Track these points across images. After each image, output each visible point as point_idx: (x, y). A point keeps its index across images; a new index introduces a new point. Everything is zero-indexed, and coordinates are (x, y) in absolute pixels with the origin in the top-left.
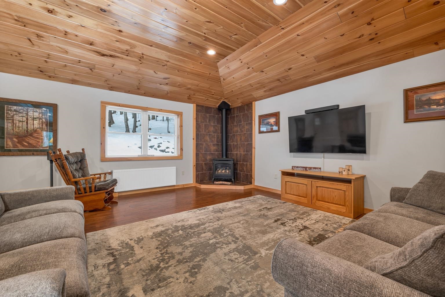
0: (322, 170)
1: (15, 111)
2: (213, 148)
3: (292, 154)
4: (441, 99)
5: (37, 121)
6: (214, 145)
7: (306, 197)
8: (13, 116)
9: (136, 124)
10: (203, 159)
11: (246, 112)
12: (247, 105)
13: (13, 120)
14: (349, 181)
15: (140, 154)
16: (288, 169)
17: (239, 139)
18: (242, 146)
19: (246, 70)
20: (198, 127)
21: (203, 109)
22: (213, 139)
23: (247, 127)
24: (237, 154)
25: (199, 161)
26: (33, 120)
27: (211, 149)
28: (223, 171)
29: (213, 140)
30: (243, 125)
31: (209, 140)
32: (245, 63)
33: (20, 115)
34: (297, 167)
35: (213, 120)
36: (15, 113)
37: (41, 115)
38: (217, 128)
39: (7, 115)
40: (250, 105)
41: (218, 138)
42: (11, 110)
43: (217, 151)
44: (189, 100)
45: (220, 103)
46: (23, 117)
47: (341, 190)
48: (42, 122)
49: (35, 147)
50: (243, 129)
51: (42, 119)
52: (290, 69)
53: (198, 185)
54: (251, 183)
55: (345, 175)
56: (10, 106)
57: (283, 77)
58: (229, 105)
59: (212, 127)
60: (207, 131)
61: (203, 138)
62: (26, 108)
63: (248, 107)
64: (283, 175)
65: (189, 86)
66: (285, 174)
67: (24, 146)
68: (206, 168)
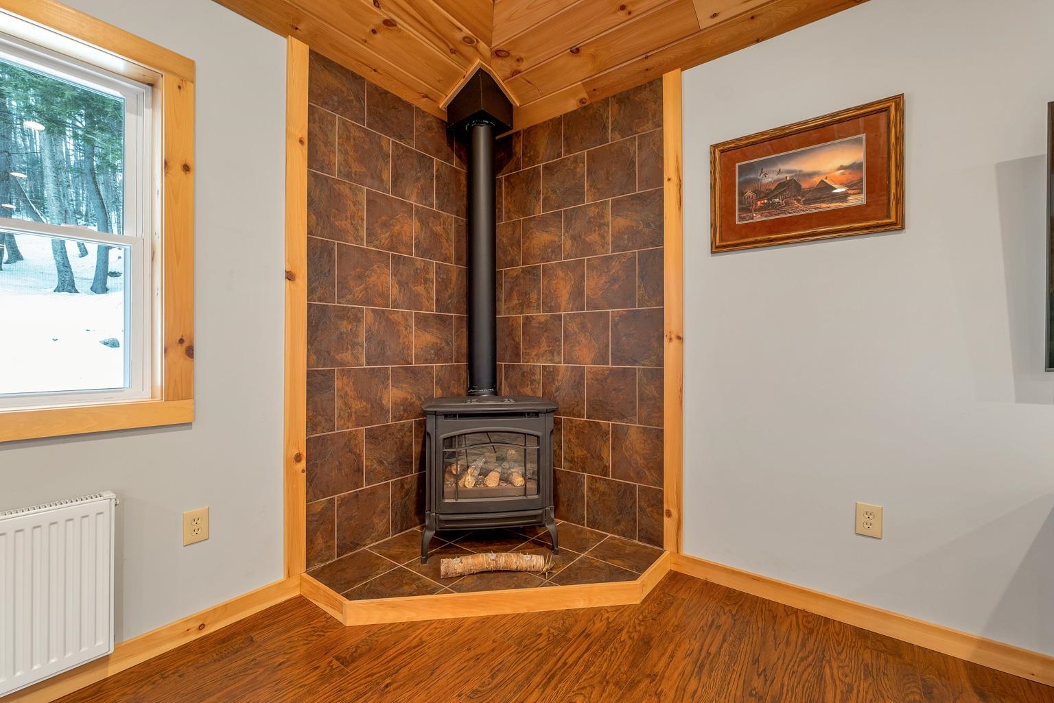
2: (418, 341)
6: (422, 321)
9: (106, 262)
10: (357, 405)
11: (615, 138)
12: (624, 99)
18: (583, 327)
21: (359, 99)
22: (420, 289)
23: (622, 222)
24: (550, 374)
25: (331, 420)
27: (409, 348)
29: (418, 295)
30: (592, 212)
31: (393, 291)
35: (418, 179)
38: (438, 229)
41: (443, 284)
43: (439, 354)
50: (593, 237)
59: (411, 216)
60: (384, 237)
61: (360, 277)
68: (381, 463)
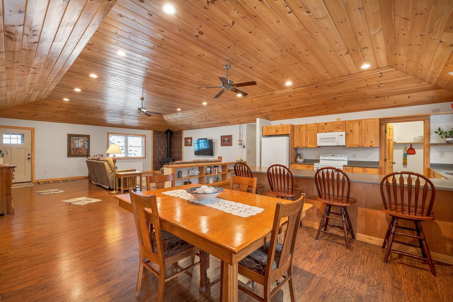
1: (75, 139)
3: (196, 156)
8: (74, 141)
13: (74, 143)
15: (124, 156)
17: (176, 148)
20: (154, 142)
33: (76, 141)
37: (84, 140)
39: (72, 141)
42: (73, 139)
44: (149, 129)
45: (166, 130)
49: (82, 153)
51: (84, 142)
53: (154, 172)
56: (73, 137)
62: (78, 137)
63: (180, 132)
67: (77, 153)
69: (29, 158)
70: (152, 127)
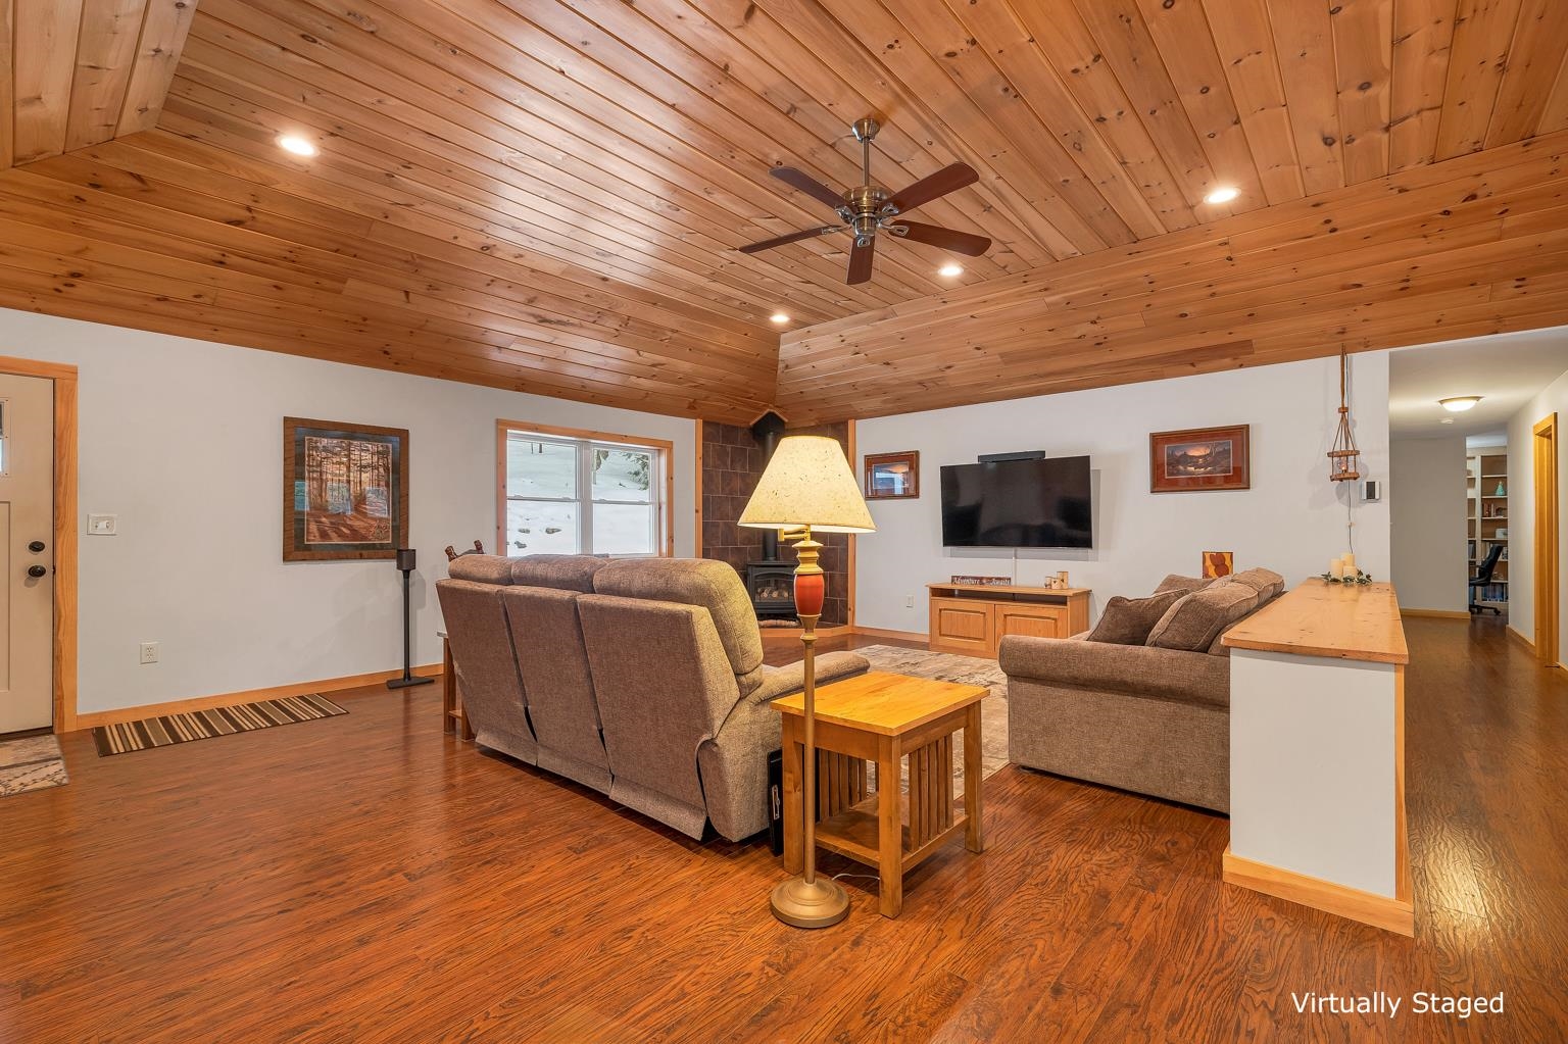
0: (1013, 583)
1: (325, 449)
3: (949, 549)
4: (1200, 457)
5: (368, 475)
7: (983, 640)
8: (321, 462)
13: (321, 473)
14: (1060, 601)
16: (945, 582)
19: (849, 357)
20: (707, 480)
26: (361, 471)
28: (775, 594)
32: (850, 344)
33: (335, 461)
34: (963, 578)
36: (324, 454)
37: (375, 458)
39: (309, 461)
40: (841, 427)
42: (317, 449)
44: (690, 409)
45: (760, 417)
46: (340, 463)
47: (1049, 618)
48: (378, 476)
49: (364, 538)
51: (378, 469)
52: (949, 367)
54: (845, 622)
55: (1056, 590)
56: (315, 439)
57: (932, 380)
58: (783, 422)
62: (346, 441)
64: (933, 595)
65: (702, 381)
66: (938, 592)
67: (343, 536)
69: (36, 572)
70: (706, 398)
